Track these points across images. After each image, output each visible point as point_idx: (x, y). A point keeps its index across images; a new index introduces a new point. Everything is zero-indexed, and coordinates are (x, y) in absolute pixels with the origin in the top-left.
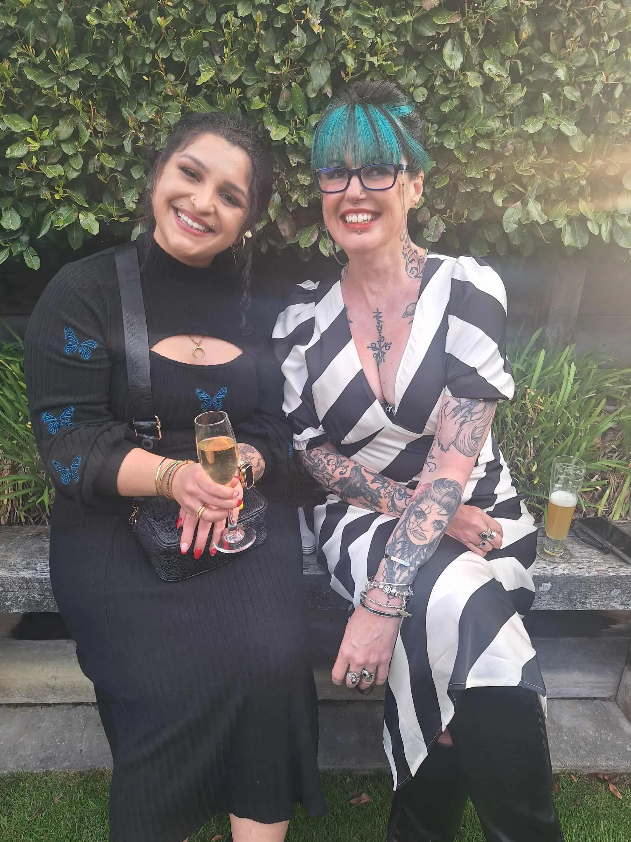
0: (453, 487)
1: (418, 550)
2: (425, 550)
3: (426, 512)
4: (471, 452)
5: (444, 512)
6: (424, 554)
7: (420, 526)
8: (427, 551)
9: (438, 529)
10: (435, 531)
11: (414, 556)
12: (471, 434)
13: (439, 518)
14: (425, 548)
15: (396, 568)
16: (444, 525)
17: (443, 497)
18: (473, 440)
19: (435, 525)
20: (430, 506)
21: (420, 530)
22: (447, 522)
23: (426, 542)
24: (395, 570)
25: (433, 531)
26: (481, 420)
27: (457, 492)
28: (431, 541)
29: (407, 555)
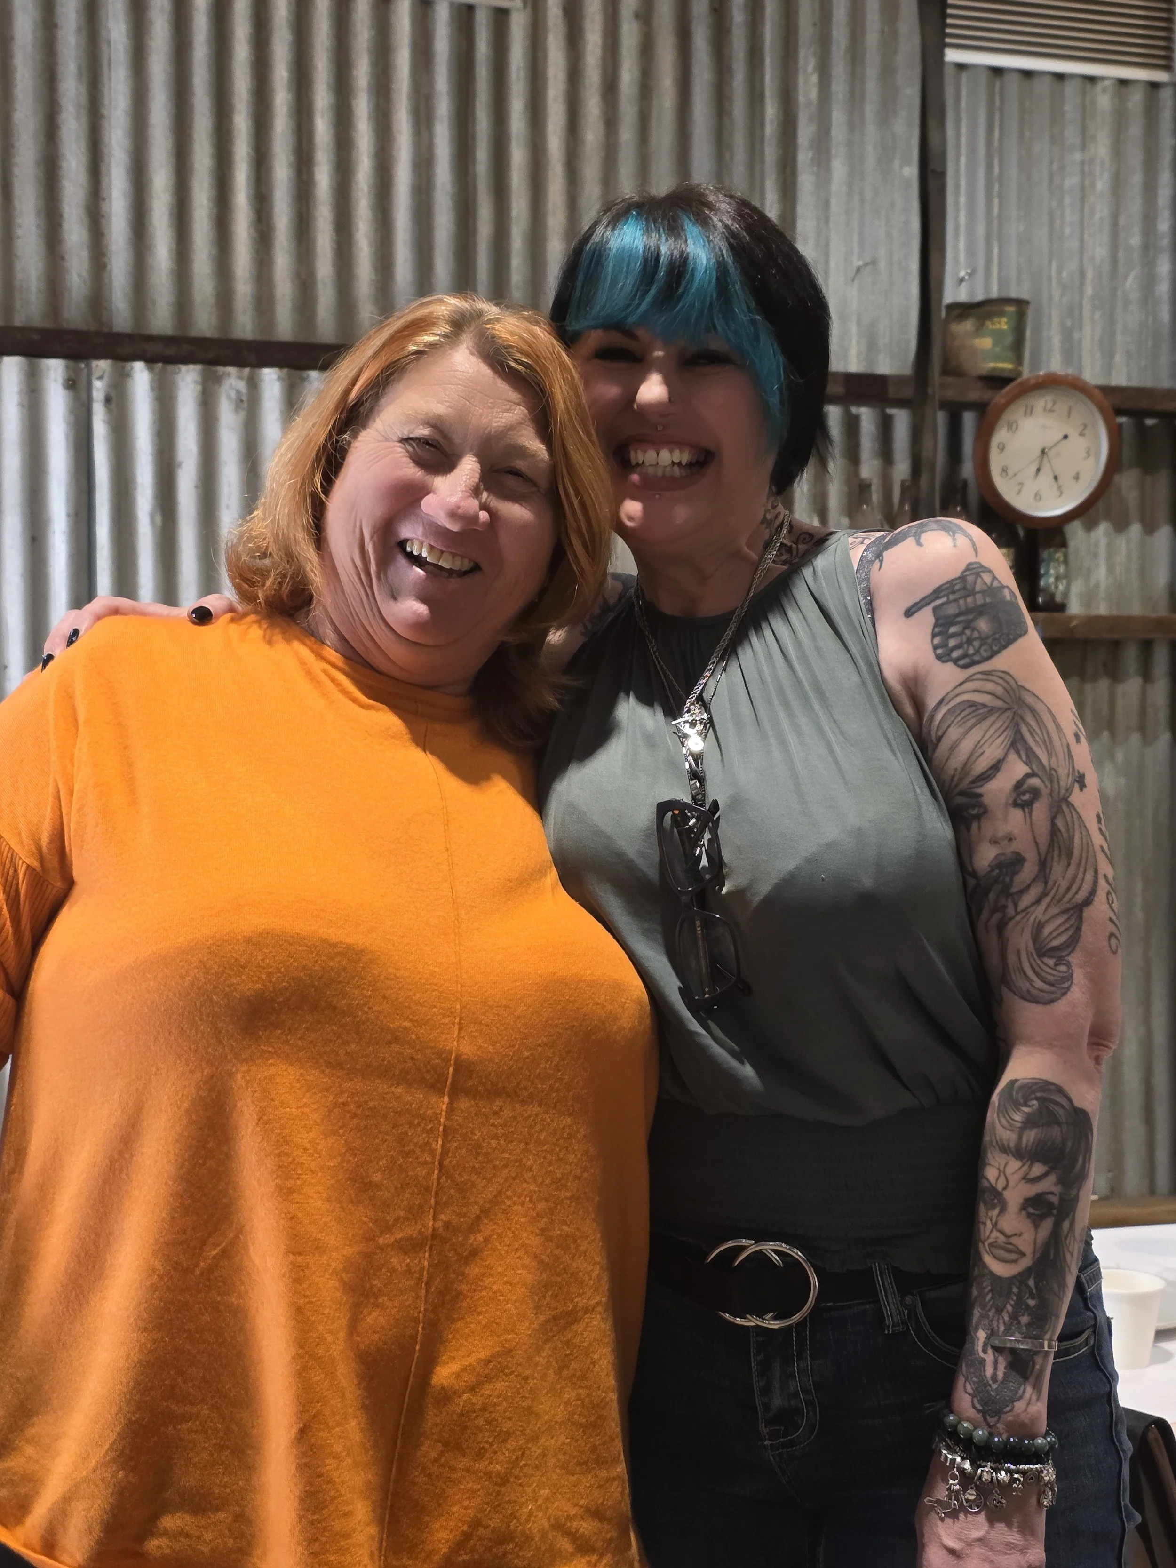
0: (1037, 1099)
1: (1015, 1290)
2: (1031, 1283)
3: (1000, 1187)
4: (1052, 989)
5: (1038, 1169)
6: (1031, 1293)
7: (999, 1227)
8: (1036, 1284)
9: (1042, 1217)
10: (1036, 1226)
11: (1009, 1308)
12: (1031, 945)
13: (1032, 1190)
14: (1029, 1278)
15: (980, 1349)
16: (1055, 1200)
17: (1020, 1137)
18: (1046, 960)
19: (1031, 1210)
20: (1002, 1168)
21: (1002, 1238)
22: (1057, 1190)
23: (1025, 1263)
24: (982, 1354)
25: (1033, 1229)
26: (1047, 900)
27: (1052, 1107)
28: (1038, 1255)
29: (993, 1311)
